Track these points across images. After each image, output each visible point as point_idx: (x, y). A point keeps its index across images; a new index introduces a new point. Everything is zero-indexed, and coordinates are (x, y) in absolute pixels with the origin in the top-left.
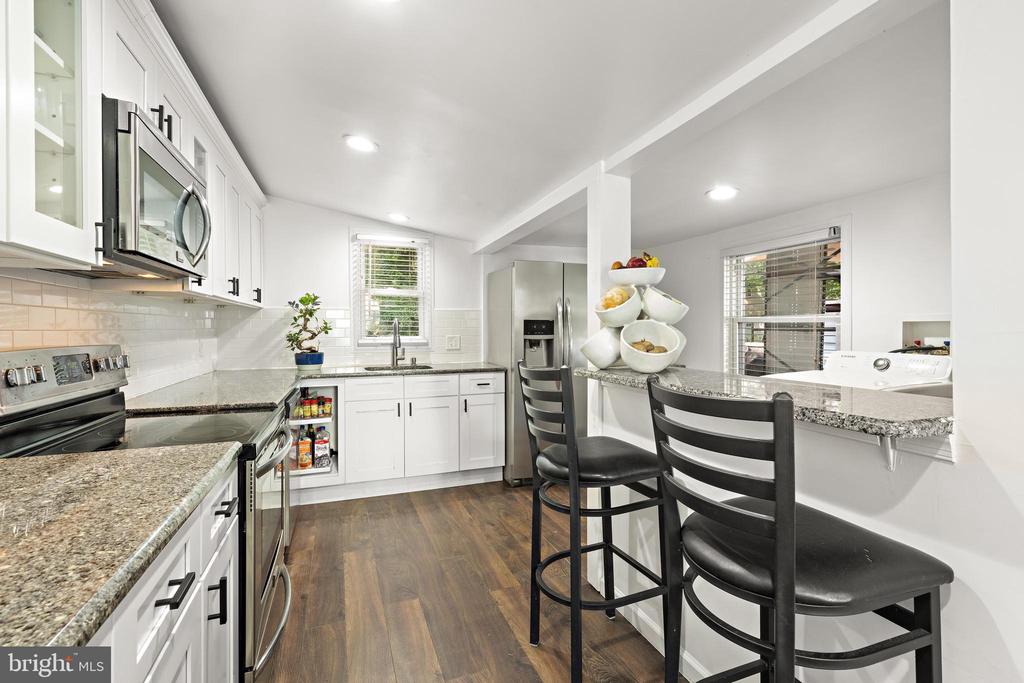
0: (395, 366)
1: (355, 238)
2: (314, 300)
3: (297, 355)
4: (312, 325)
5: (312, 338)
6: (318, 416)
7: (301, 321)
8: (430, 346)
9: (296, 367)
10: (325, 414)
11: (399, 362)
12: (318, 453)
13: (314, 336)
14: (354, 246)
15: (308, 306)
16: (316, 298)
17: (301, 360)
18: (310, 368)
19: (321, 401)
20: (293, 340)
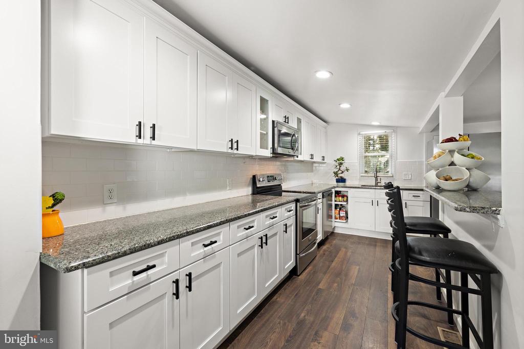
0: (376, 185)
1: (359, 134)
2: (342, 159)
3: (336, 179)
4: (343, 168)
5: (342, 173)
6: (341, 202)
7: (338, 167)
8: (394, 177)
9: (336, 183)
10: (344, 201)
11: (378, 184)
12: (341, 215)
13: (343, 172)
14: (360, 137)
15: (340, 161)
16: (343, 158)
17: (338, 181)
18: (341, 184)
19: (343, 196)
20: (336, 174)
